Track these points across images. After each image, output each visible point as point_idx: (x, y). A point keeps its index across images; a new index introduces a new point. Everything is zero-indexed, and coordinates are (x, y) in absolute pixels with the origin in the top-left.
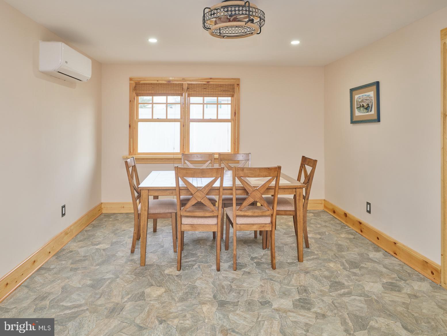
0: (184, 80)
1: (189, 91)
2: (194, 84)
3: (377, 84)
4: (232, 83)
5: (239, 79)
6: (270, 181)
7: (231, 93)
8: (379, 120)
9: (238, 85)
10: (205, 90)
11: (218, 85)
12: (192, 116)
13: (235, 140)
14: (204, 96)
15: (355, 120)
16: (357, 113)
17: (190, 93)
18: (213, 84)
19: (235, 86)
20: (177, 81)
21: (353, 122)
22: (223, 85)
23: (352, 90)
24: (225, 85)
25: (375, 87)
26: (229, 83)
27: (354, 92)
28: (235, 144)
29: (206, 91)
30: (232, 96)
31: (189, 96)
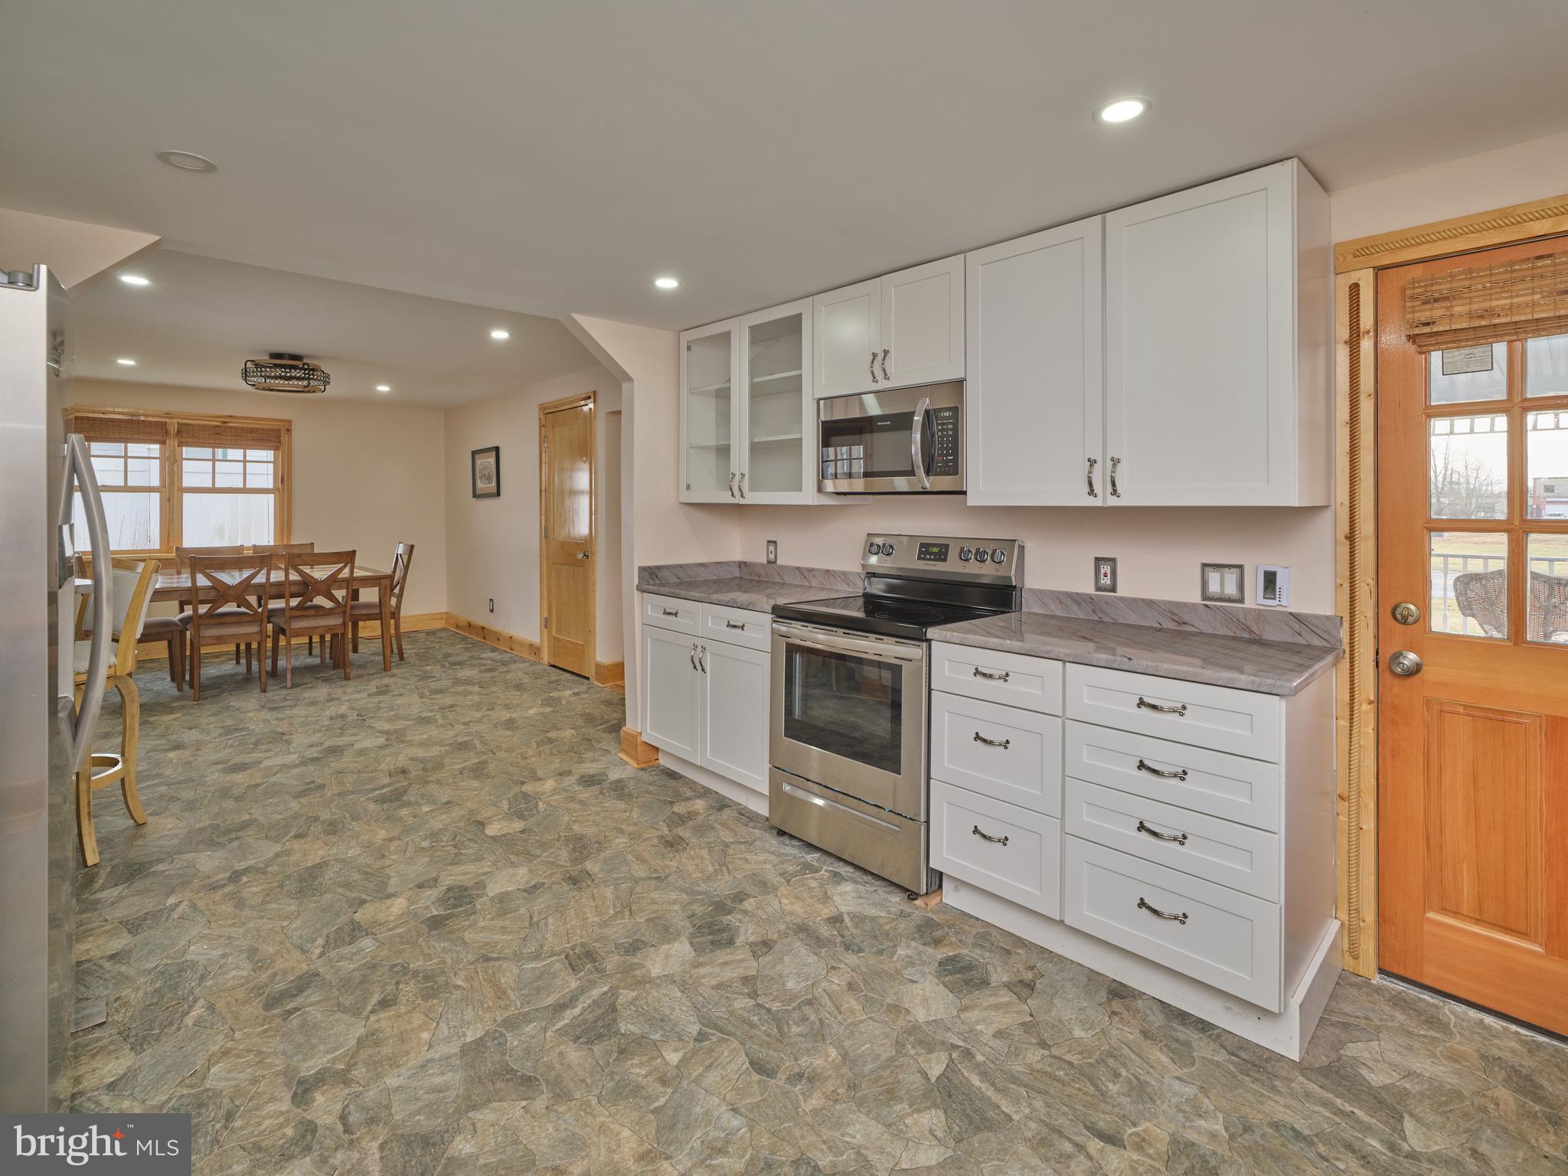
0: (168, 415)
1: (182, 437)
2: (193, 425)
3: (497, 449)
4: (274, 427)
5: (290, 421)
6: (340, 570)
7: (275, 444)
8: (498, 494)
9: (288, 430)
10: (217, 436)
11: (247, 429)
12: (188, 481)
13: (283, 524)
14: (214, 447)
15: (478, 492)
16: (480, 485)
17: (184, 440)
18: (237, 428)
19: (283, 432)
20: (154, 416)
21: (475, 495)
22: (257, 429)
23: (474, 453)
24: (263, 429)
25: (494, 453)
26: (270, 427)
27: (477, 456)
28: (282, 531)
29: (220, 439)
30: (276, 449)
31: (181, 444)
